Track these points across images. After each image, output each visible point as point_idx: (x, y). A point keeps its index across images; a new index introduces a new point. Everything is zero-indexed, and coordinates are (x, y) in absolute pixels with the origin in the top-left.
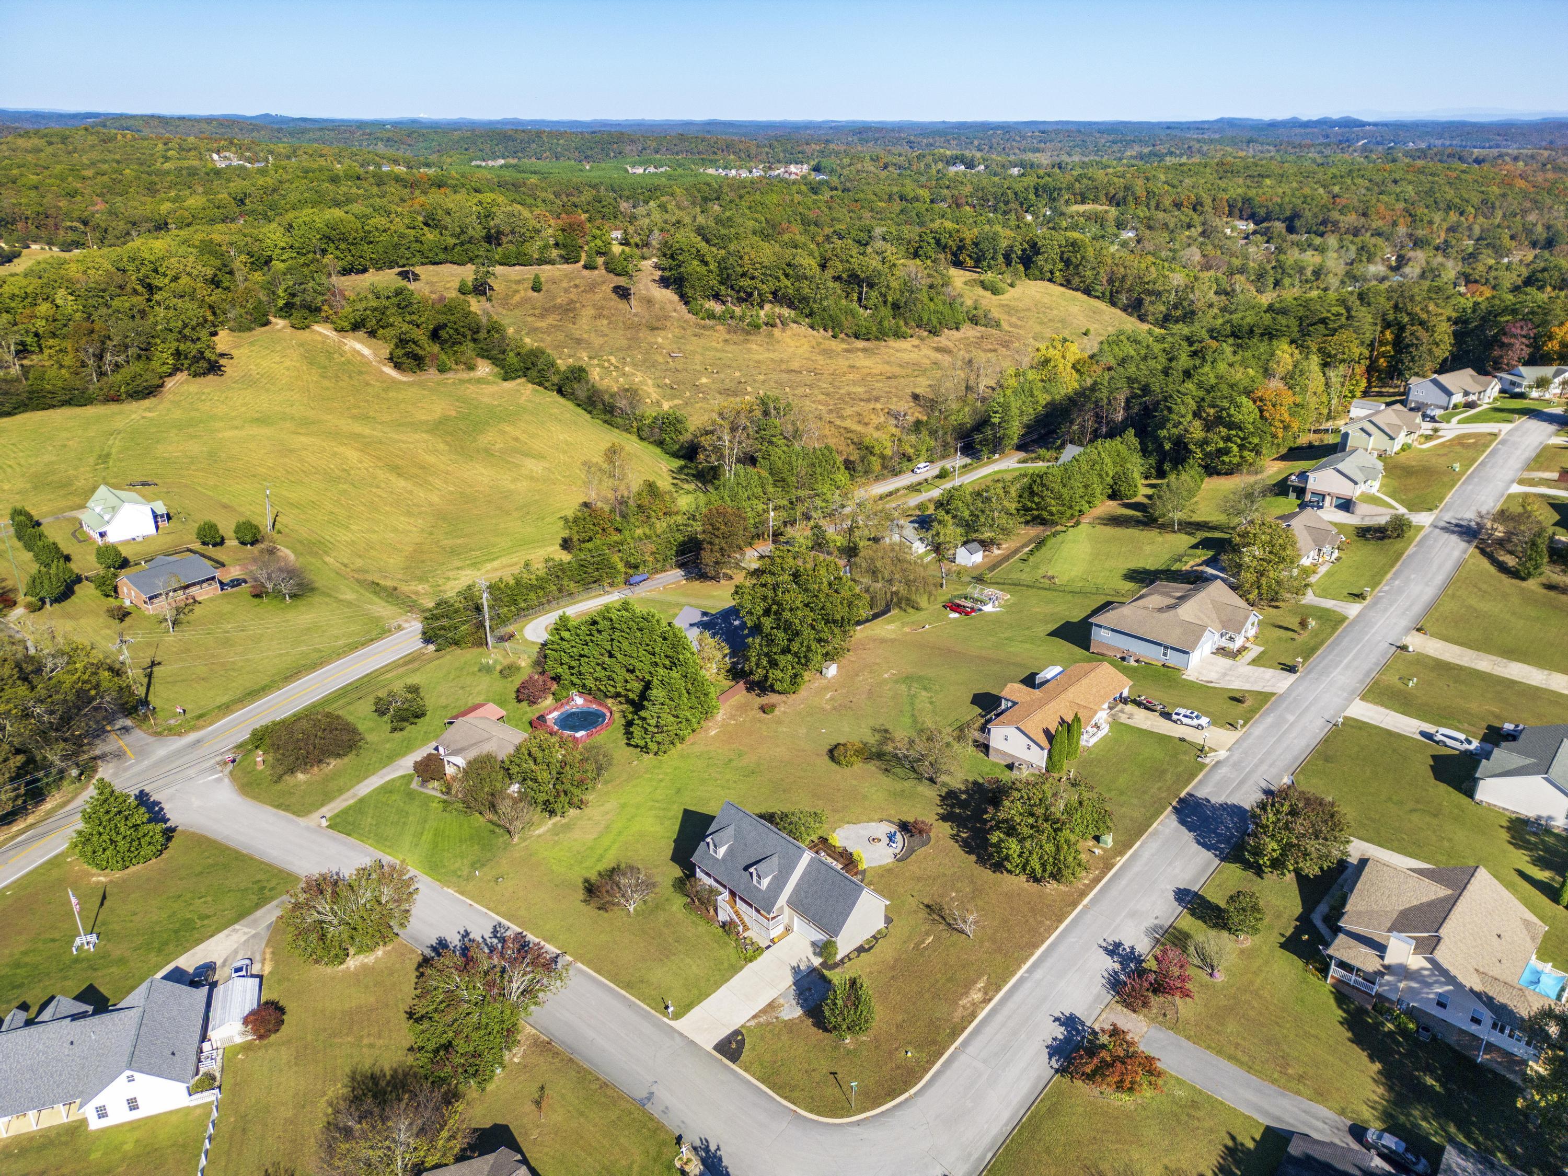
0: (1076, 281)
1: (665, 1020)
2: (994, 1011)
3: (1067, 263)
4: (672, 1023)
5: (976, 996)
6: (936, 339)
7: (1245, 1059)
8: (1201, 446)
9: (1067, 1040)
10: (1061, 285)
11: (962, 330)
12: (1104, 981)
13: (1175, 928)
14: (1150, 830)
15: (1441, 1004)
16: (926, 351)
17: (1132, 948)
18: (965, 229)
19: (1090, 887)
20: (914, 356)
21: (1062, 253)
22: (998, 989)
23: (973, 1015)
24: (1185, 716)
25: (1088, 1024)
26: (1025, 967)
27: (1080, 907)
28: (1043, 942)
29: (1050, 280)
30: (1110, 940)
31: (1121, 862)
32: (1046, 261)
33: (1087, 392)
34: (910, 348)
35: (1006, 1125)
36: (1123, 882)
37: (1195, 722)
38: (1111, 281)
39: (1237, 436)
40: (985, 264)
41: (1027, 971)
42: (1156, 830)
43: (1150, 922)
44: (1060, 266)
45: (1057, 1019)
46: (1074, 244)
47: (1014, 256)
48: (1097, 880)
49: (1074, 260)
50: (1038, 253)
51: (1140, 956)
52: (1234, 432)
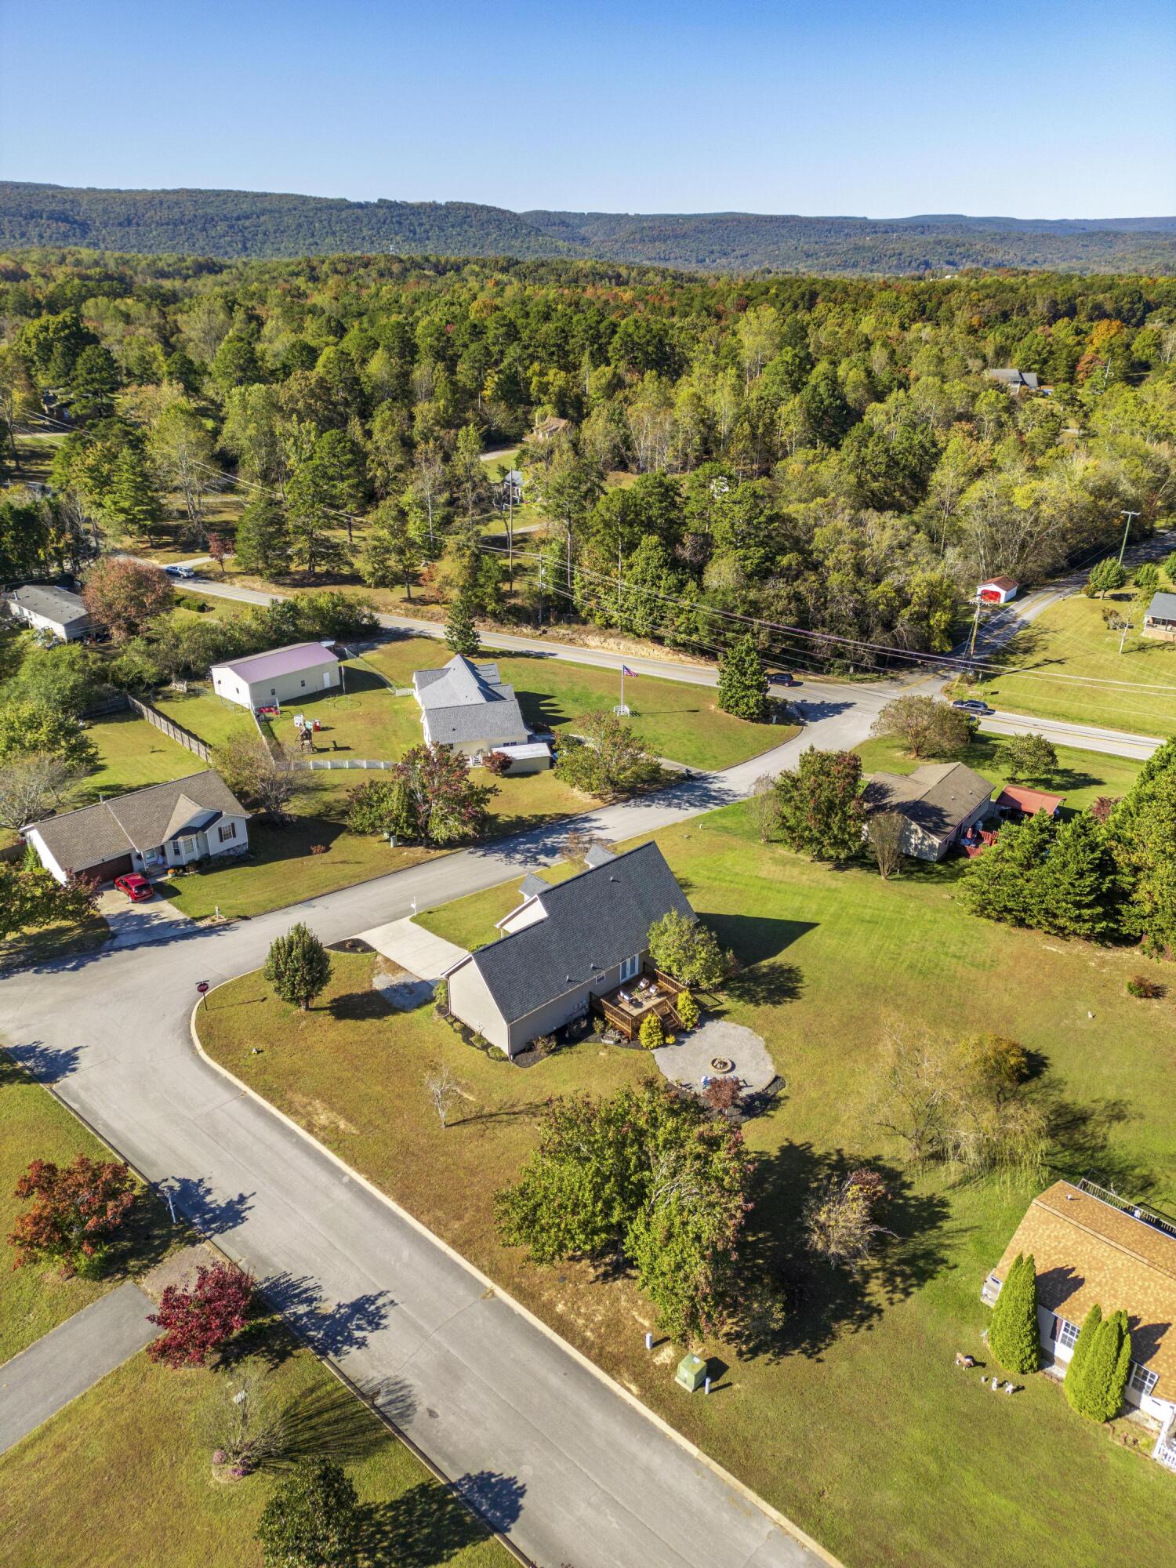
2: (289, 1133)
4: (409, 917)
5: (322, 1118)
7: (30, 1457)
9: (200, 1207)
12: (294, 1278)
13: (389, 1438)
14: (751, 1496)
17: (362, 1344)
19: (545, 1312)
22: (324, 1142)
23: (289, 1109)
25: (217, 1238)
26: (361, 1179)
27: (487, 1282)
28: (410, 1210)
30: (391, 1312)
31: (628, 1394)
35: (106, 1125)
36: (555, 1380)
41: (352, 1182)
42: (753, 1512)
43: (424, 1399)
45: (242, 1199)
48: (562, 1327)
51: (337, 1352)
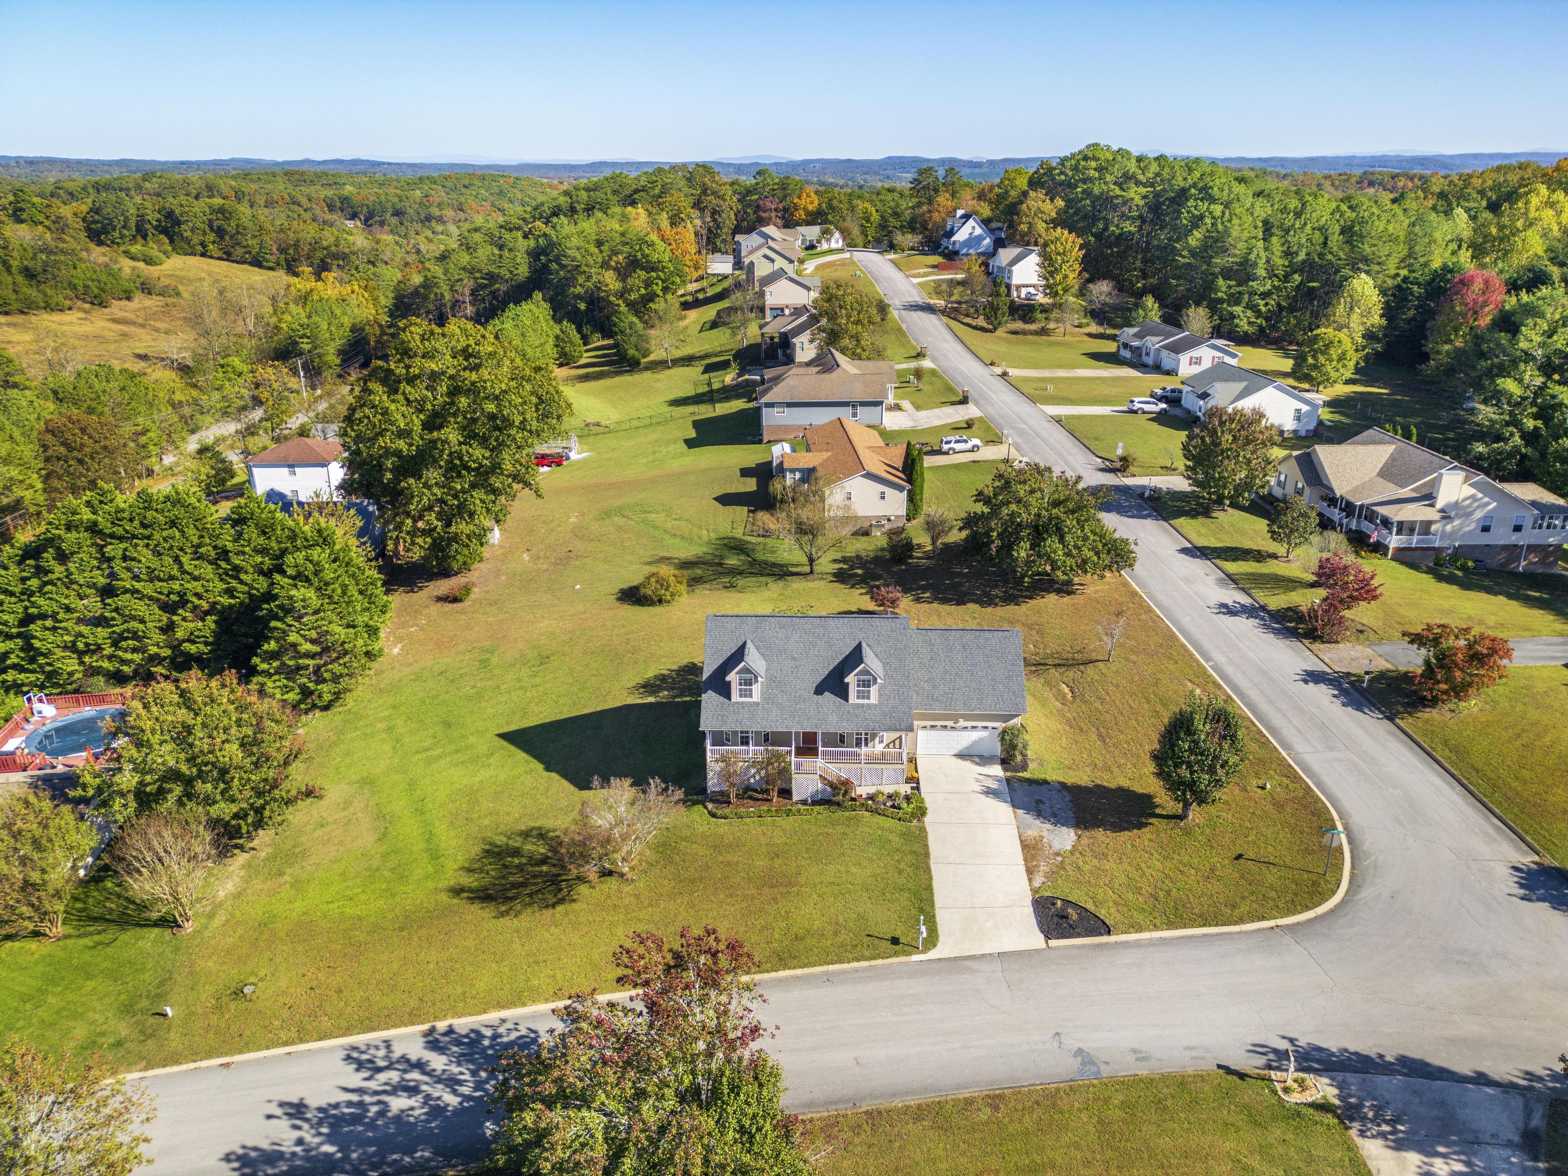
0: (239, 251)
1: (916, 958)
3: (220, 233)
4: (932, 954)
6: (106, 311)
8: (622, 296)
10: (219, 259)
11: (136, 300)
12: (1272, 636)
13: (1232, 575)
15: (1486, 529)
16: (101, 324)
17: (1237, 602)
18: (59, 203)
20: (87, 328)
21: (210, 221)
24: (957, 442)
29: (203, 255)
32: (192, 231)
33: (422, 290)
34: (75, 320)
37: (969, 445)
38: (282, 250)
39: (659, 278)
40: (116, 234)
44: (212, 237)
45: (1305, 681)
46: (221, 210)
47: (148, 226)
49: (229, 229)
50: (178, 223)
51: (1253, 605)
52: (654, 274)
